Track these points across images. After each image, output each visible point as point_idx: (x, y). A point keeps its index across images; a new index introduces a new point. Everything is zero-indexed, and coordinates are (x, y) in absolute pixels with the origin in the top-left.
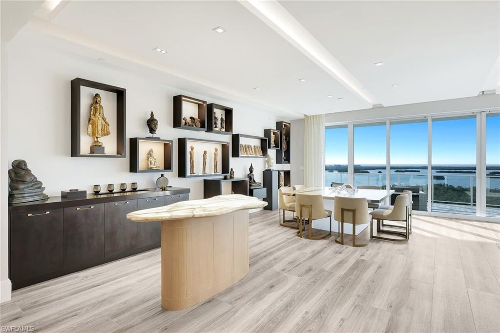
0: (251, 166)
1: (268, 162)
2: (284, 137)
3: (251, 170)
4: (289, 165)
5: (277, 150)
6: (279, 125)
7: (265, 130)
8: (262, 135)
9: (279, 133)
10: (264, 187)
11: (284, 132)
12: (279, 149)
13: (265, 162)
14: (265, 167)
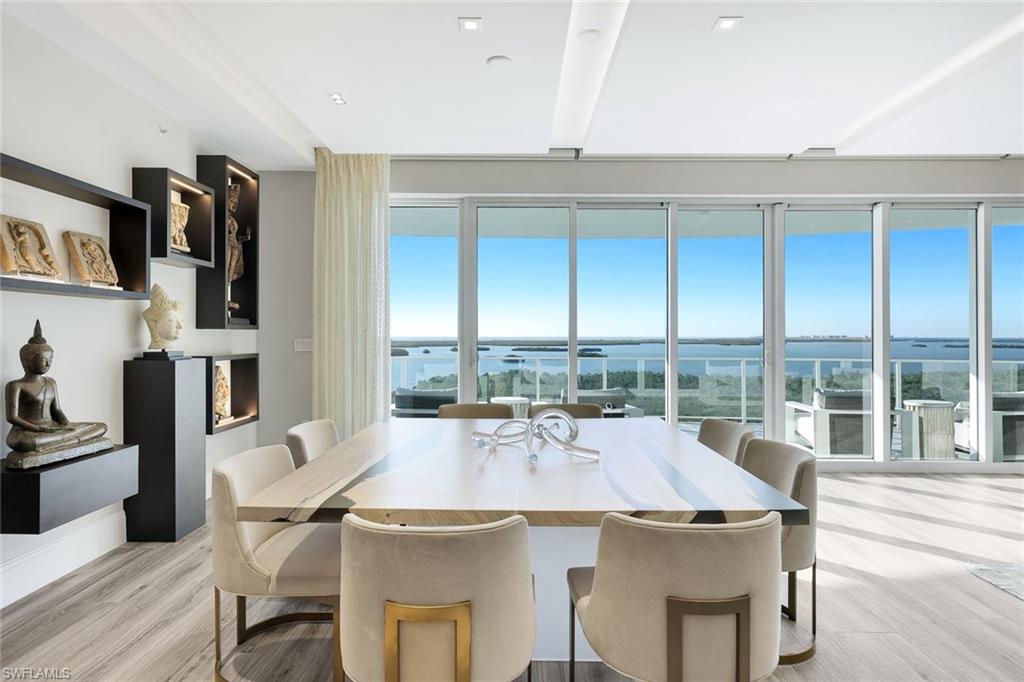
0: (37, 338)
1: (155, 318)
2: (232, 224)
3: (34, 358)
4: (252, 333)
5: (200, 271)
6: (210, 167)
7: (134, 169)
8: (120, 187)
9: (208, 199)
10: (129, 441)
11: (231, 204)
12: (211, 264)
13: (136, 320)
14: (136, 343)
